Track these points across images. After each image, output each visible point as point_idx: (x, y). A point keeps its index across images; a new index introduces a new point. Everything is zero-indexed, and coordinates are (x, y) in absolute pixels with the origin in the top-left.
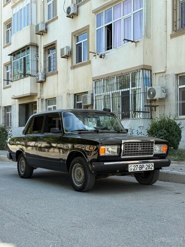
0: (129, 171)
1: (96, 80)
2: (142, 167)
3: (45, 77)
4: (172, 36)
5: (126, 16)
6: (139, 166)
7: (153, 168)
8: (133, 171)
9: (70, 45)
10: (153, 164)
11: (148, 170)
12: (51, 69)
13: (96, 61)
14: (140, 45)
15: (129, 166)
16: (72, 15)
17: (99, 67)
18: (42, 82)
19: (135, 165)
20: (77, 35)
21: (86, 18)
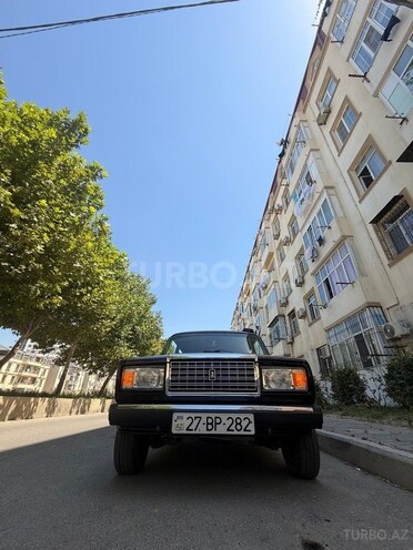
0: (174, 431)
1: (328, 330)
2: (215, 424)
3: (293, 339)
4: (390, 266)
5: (337, 266)
6: (204, 420)
7: (252, 428)
8: (185, 432)
9: (303, 307)
10: (251, 417)
11: (236, 432)
12: (296, 331)
13: (323, 313)
14: (357, 285)
15: (175, 416)
16: (300, 284)
17: (327, 317)
18: (292, 343)
19: (193, 415)
20: (308, 298)
21: (310, 282)
